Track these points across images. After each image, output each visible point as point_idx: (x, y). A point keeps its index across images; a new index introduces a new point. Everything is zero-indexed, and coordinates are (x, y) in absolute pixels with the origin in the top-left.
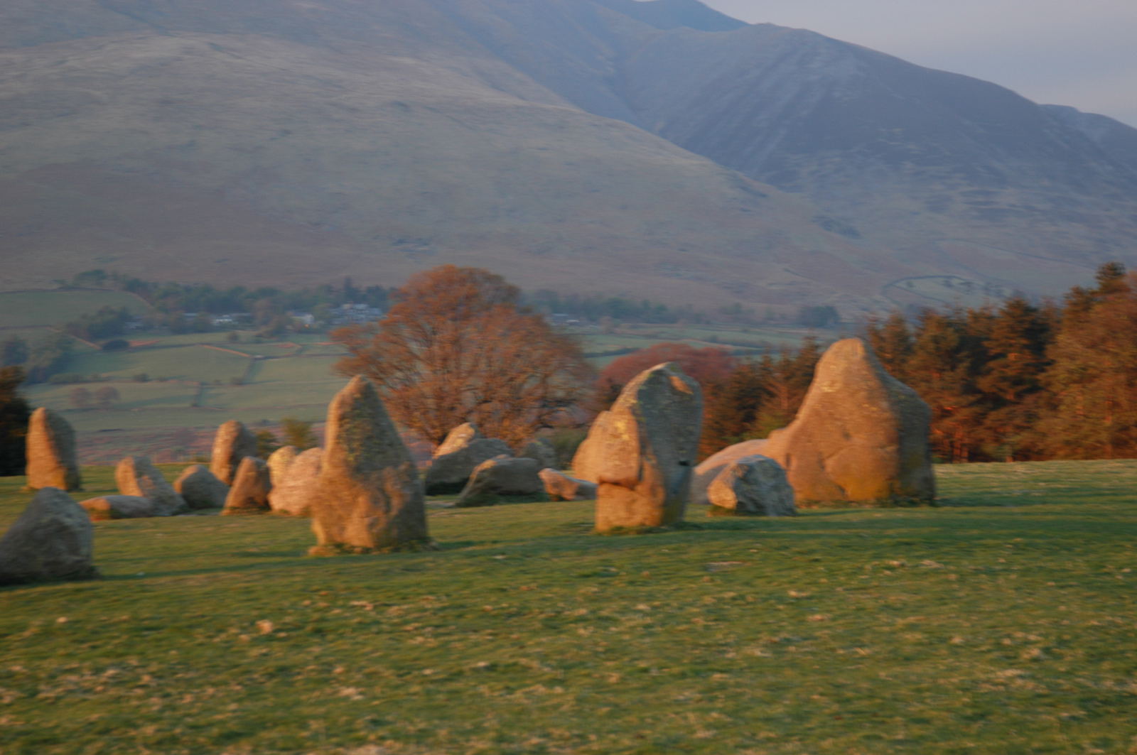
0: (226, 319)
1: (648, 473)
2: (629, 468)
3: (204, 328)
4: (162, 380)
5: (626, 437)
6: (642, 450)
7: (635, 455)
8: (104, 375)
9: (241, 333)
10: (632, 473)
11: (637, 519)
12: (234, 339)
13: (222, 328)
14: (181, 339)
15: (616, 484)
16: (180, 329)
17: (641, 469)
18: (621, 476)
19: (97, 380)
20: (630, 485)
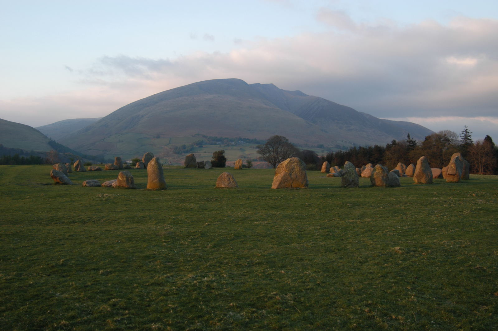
0: (219, 143)
1: (457, 173)
2: (454, 172)
3: (216, 144)
4: (209, 153)
5: (453, 167)
6: (456, 170)
7: (455, 170)
8: (199, 151)
9: (222, 145)
10: (455, 173)
11: (455, 180)
12: (221, 146)
13: (218, 144)
14: (211, 146)
15: (452, 175)
16: (212, 144)
17: (456, 173)
18: (453, 174)
19: (197, 152)
20: (454, 175)
